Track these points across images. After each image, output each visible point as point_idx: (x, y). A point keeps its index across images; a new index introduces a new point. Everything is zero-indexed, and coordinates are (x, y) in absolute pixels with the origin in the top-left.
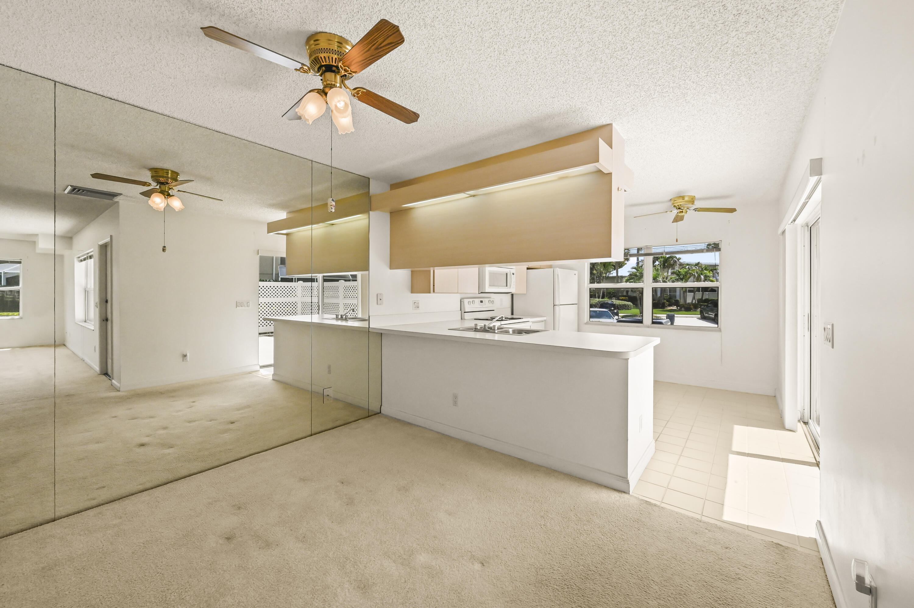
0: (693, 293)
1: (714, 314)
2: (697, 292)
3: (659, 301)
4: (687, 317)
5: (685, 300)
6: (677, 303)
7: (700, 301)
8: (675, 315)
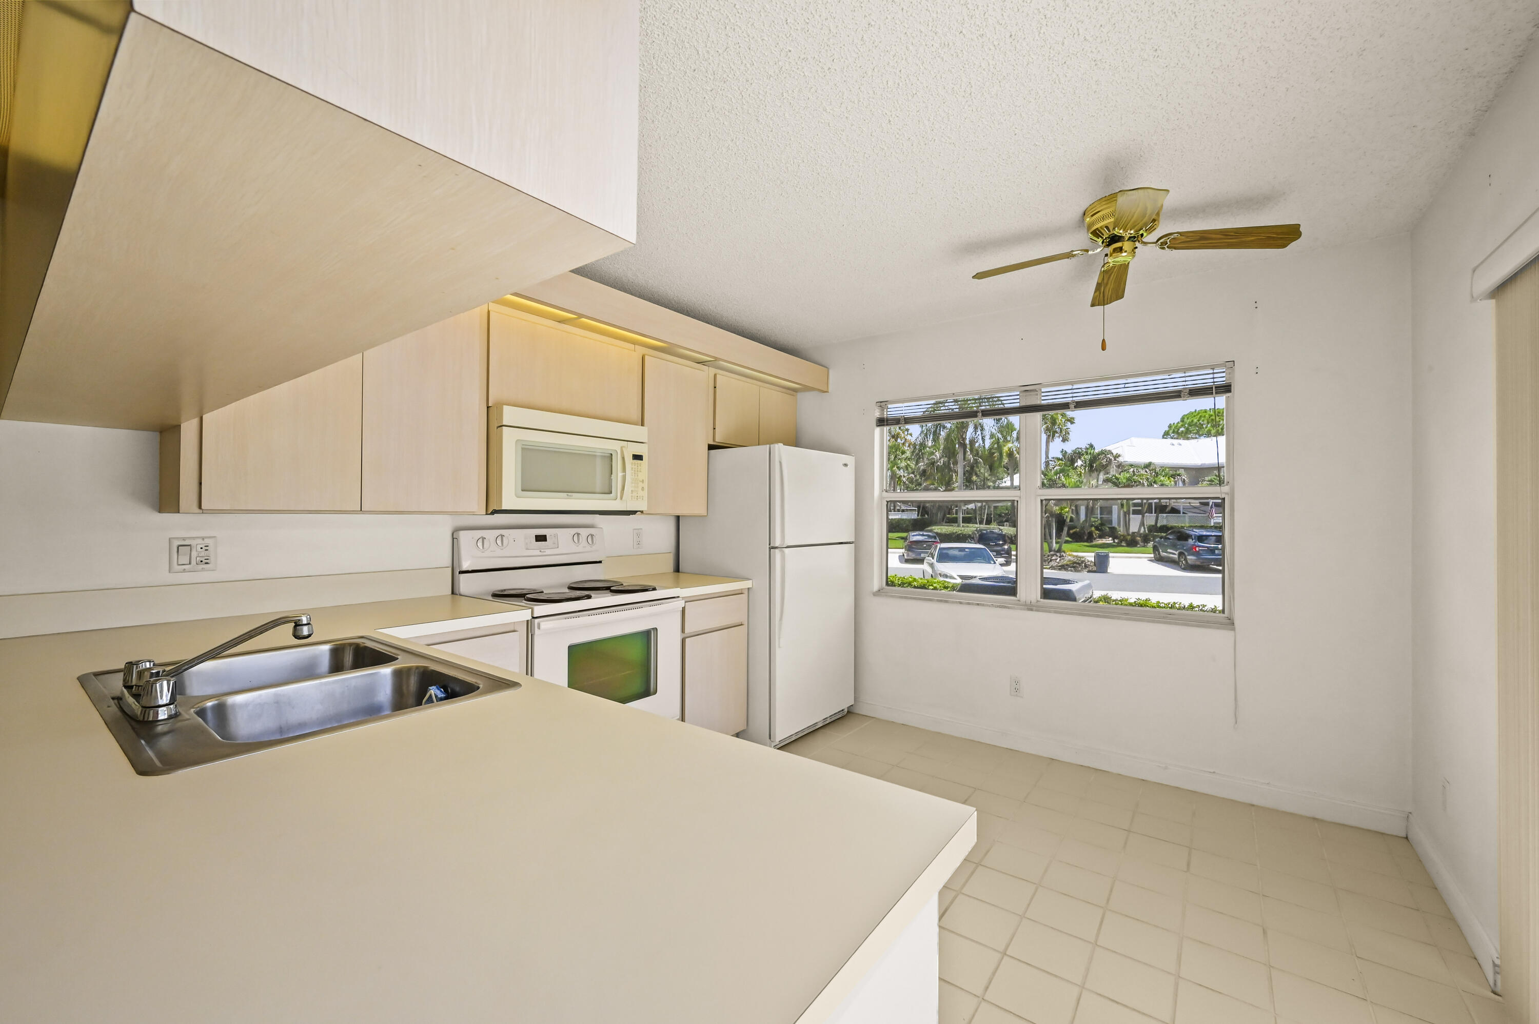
0: (1141, 516)
1: (1177, 553)
2: (1146, 514)
3: (1083, 528)
4: (1131, 557)
5: (1127, 525)
6: (1113, 533)
7: (1153, 529)
8: (1111, 555)
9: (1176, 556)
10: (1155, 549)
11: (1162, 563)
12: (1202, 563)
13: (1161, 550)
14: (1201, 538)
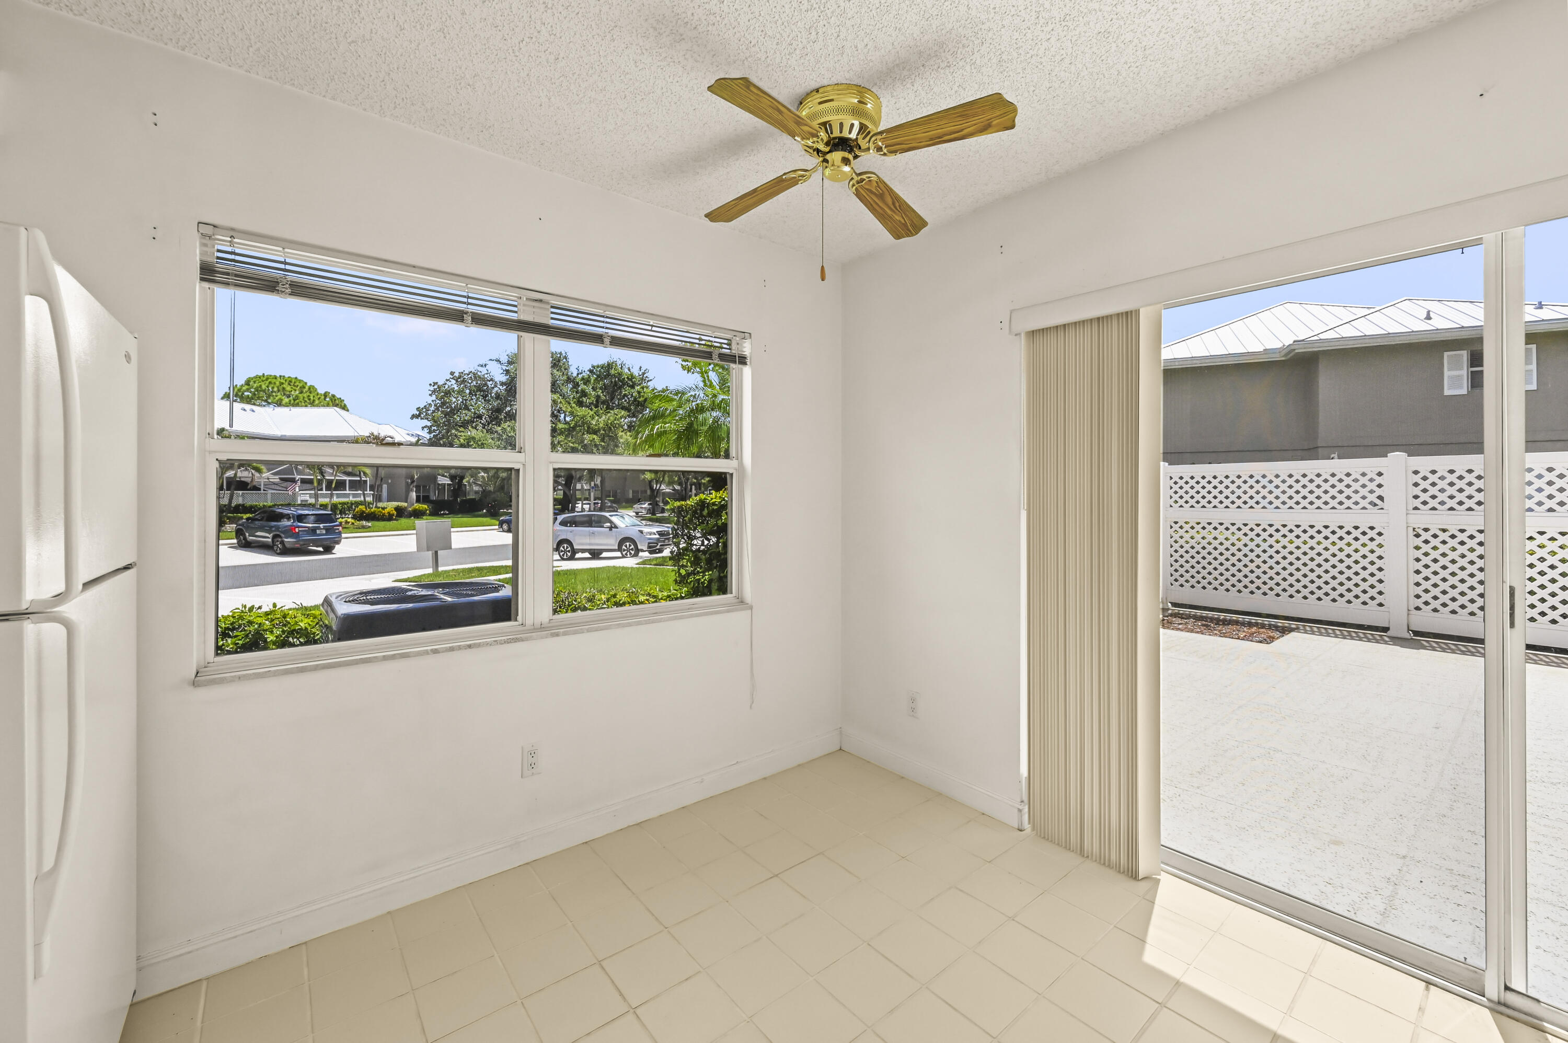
9: (270, 540)
10: (239, 533)
11: (249, 549)
12: (301, 545)
13: (247, 534)
14: (300, 518)
